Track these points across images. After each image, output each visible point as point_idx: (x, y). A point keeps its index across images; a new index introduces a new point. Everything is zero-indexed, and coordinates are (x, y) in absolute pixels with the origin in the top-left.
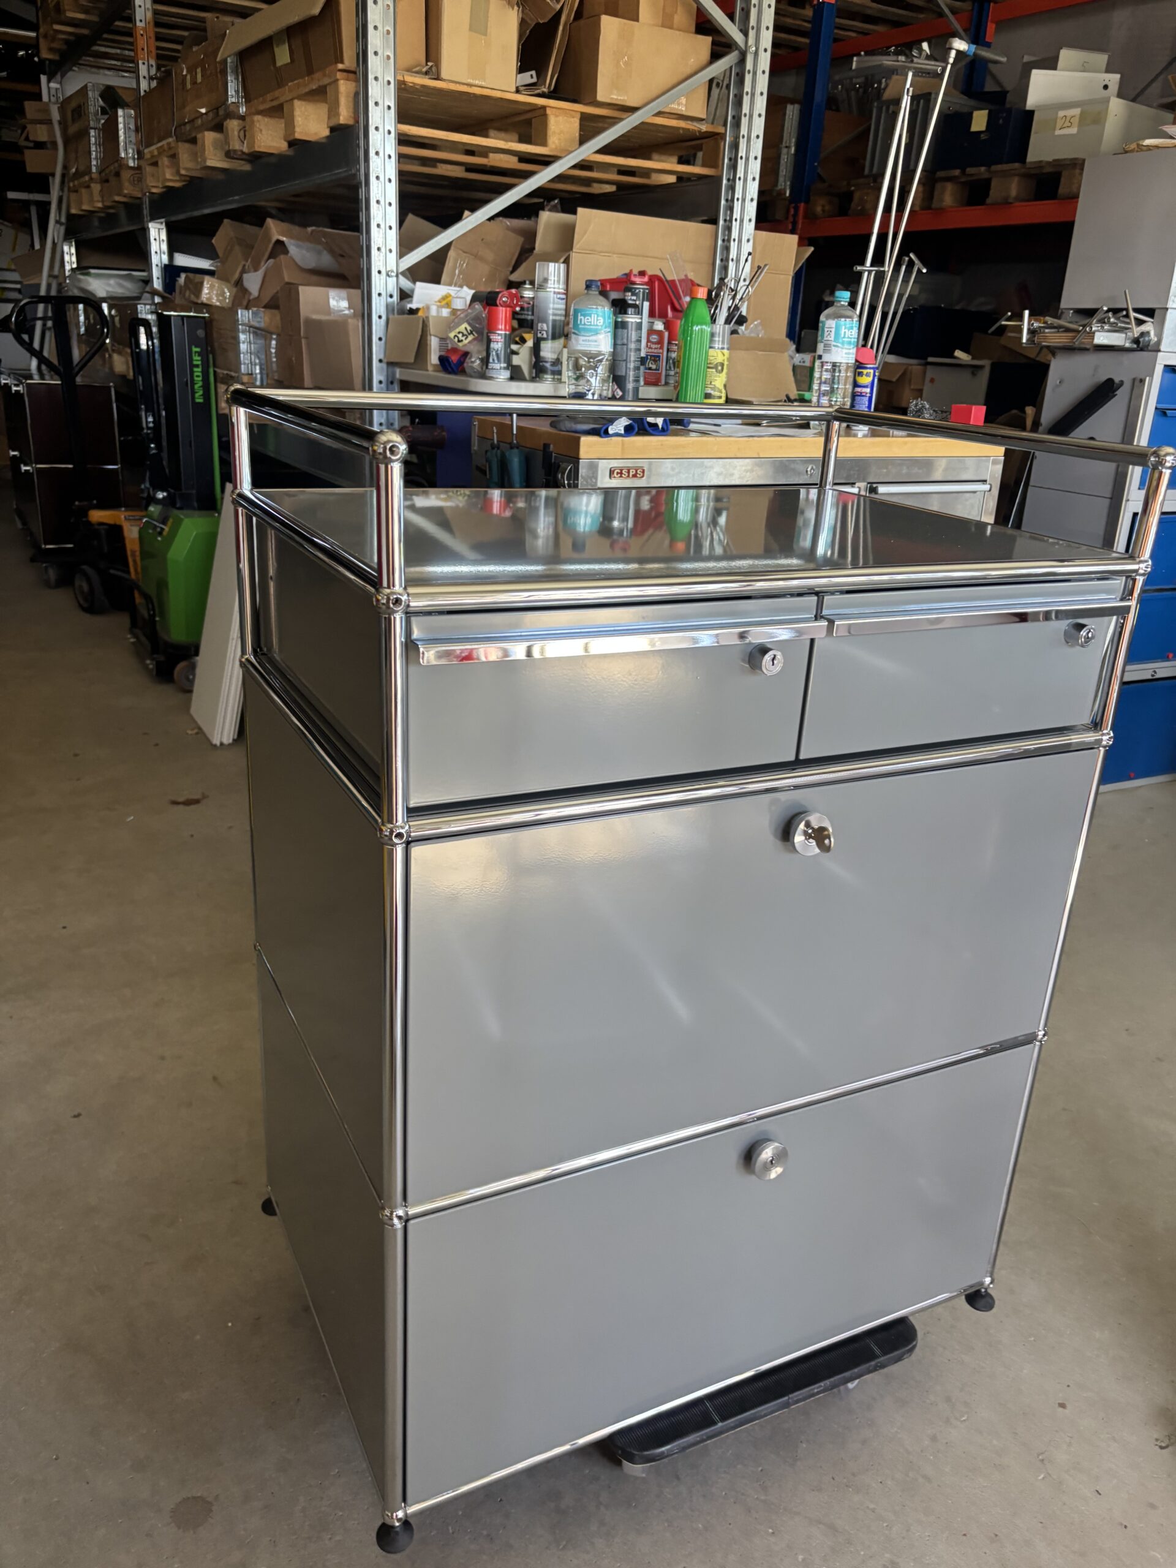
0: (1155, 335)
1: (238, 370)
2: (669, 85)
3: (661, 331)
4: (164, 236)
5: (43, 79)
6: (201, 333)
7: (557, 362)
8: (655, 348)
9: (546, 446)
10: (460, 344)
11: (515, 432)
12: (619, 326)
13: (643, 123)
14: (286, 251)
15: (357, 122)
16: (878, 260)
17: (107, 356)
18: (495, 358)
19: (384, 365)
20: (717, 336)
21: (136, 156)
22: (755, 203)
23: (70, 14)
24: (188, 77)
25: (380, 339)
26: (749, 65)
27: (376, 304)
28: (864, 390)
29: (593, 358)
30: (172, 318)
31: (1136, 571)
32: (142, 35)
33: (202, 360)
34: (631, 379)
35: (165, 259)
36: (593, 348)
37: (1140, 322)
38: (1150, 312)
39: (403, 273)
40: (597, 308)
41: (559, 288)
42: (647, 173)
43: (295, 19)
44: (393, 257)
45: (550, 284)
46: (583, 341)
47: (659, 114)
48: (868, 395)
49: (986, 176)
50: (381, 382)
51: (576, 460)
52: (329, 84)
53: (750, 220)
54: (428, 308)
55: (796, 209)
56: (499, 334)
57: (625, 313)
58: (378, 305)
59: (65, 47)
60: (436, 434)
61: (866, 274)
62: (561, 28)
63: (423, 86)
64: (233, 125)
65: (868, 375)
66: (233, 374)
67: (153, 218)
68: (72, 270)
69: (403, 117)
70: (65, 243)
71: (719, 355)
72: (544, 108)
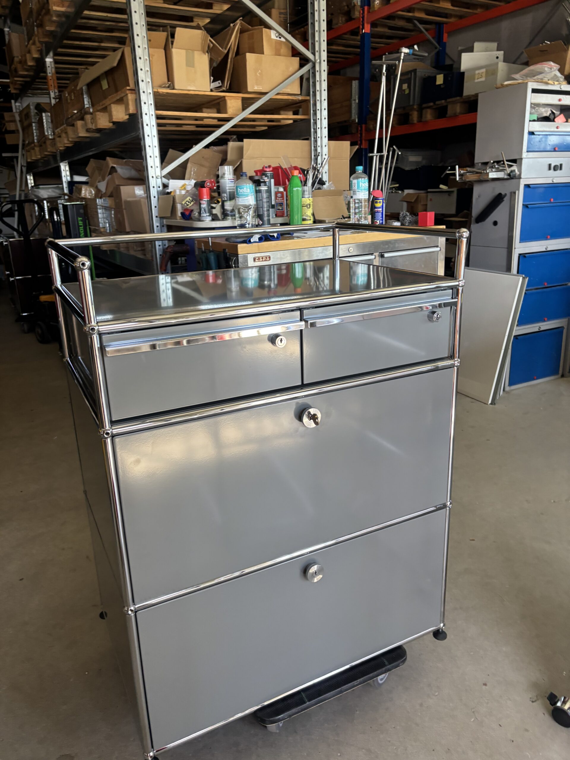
0: (518, 171)
1: (99, 226)
2: (281, 81)
3: (282, 192)
4: (67, 168)
5: (13, 101)
6: (82, 211)
7: (233, 211)
8: (281, 200)
9: (224, 250)
10: (188, 206)
11: (211, 245)
12: (258, 192)
13: (271, 99)
14: (116, 171)
15: (137, 112)
16: (380, 150)
17: (47, 224)
18: (204, 211)
19: (158, 219)
20: (306, 191)
21: (52, 134)
22: (327, 129)
23: (21, 73)
24: (69, 97)
25: (156, 207)
26: (317, 68)
27: (152, 191)
28: (379, 209)
29: (248, 207)
30: (68, 206)
31: (458, 285)
32: (51, 79)
33: (83, 223)
34: (266, 215)
35: (69, 179)
36: (247, 203)
37: (510, 166)
38: (515, 161)
39: (164, 177)
40: (246, 185)
41: (230, 177)
42: (278, 120)
43: (107, 68)
44: (158, 169)
45: (226, 176)
46: (241, 200)
47: (278, 94)
48: (381, 212)
49: (445, 104)
50: (157, 226)
51: (237, 255)
52: (124, 96)
53: (325, 137)
54: (175, 191)
55: (361, 127)
56: (204, 201)
57: (260, 186)
58: (153, 192)
59: (20, 87)
60: (184, 248)
61: (375, 157)
62: (229, 60)
63: (167, 93)
64: (88, 117)
65: (380, 202)
66: (97, 228)
67: (62, 160)
68: (32, 187)
69: (157, 108)
70: (27, 175)
71: (308, 200)
72: (224, 97)
